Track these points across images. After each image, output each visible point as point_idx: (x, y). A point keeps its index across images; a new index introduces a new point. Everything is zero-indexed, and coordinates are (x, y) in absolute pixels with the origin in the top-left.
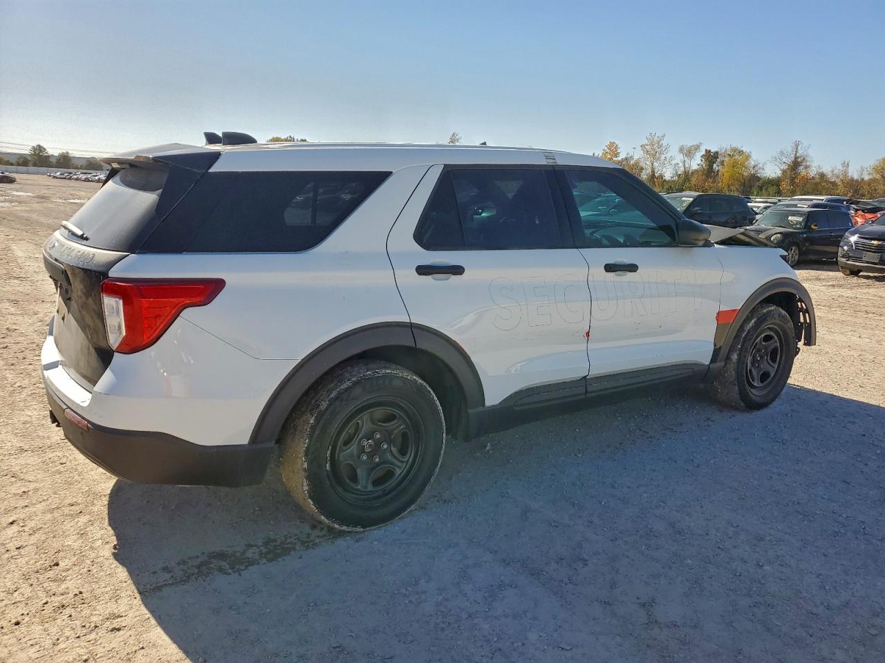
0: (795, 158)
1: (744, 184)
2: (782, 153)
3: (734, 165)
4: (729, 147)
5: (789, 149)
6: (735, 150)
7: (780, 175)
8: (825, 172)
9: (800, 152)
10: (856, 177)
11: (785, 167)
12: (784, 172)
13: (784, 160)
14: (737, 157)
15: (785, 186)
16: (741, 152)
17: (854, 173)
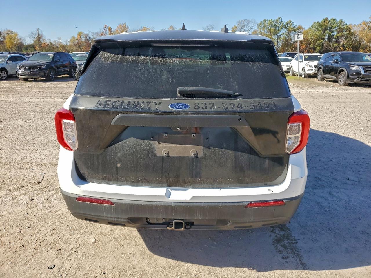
0: (39, 36)
1: (18, 47)
2: (32, 33)
3: (11, 38)
4: (6, 30)
5: (35, 31)
6: (9, 31)
7: (33, 43)
8: (52, 42)
9: (40, 33)
10: (64, 44)
11: (35, 39)
12: (35, 42)
13: (34, 36)
14: (10, 34)
15: (37, 47)
16: (12, 32)
17: (64, 43)
